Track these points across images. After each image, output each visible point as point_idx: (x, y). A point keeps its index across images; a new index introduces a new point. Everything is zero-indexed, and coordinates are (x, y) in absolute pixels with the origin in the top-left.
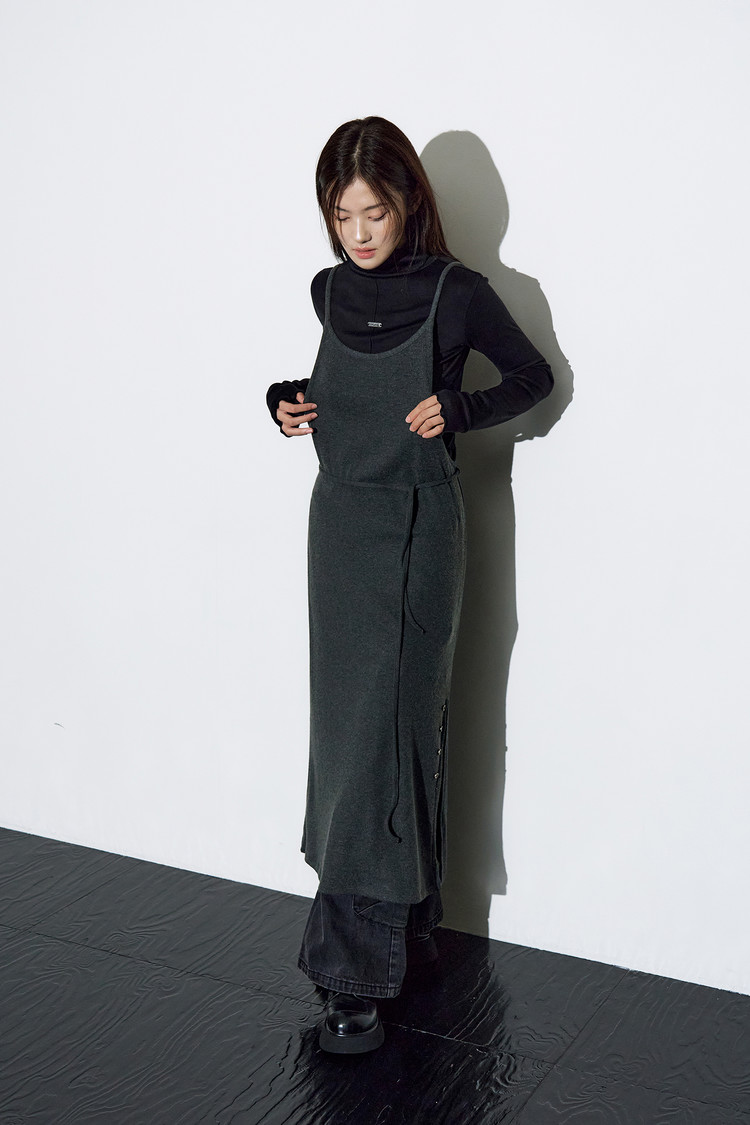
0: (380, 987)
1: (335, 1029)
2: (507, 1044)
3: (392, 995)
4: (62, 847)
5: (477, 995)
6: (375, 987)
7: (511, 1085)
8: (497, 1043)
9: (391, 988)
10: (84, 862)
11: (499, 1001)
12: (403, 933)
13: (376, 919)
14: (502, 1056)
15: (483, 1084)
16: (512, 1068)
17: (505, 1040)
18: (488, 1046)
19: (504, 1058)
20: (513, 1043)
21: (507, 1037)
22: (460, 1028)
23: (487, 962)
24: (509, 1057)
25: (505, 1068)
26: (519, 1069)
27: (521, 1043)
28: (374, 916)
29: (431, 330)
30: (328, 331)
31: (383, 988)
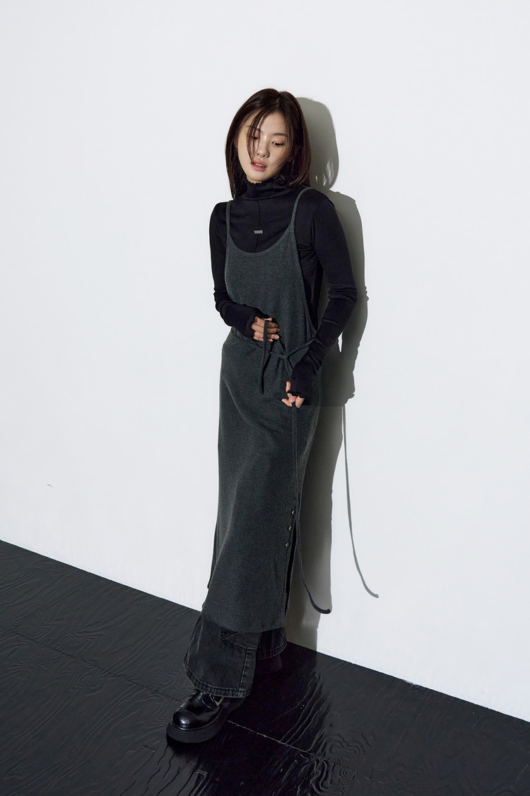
0: (233, 691)
2: (322, 750)
3: (241, 696)
5: (305, 703)
6: (229, 690)
7: (323, 791)
8: (315, 750)
9: (241, 692)
10: (62, 576)
11: (321, 709)
12: (254, 654)
13: (236, 644)
14: (318, 761)
15: (302, 790)
16: (325, 774)
17: (322, 746)
18: (309, 752)
19: (320, 764)
20: (327, 750)
21: (323, 744)
22: (291, 733)
23: (315, 673)
24: (323, 763)
25: (319, 774)
26: (330, 776)
27: (333, 749)
28: (235, 641)
29: (293, 231)
30: (230, 240)
31: (236, 691)
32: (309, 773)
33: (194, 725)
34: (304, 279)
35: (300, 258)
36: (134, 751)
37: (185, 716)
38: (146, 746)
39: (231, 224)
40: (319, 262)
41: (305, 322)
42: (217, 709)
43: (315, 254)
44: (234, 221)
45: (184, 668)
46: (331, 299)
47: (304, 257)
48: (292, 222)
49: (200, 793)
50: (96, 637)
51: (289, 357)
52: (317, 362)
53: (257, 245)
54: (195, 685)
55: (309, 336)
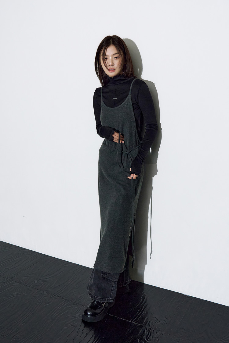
0: (107, 299)
1: (87, 314)
2: (149, 324)
3: (111, 302)
4: (26, 250)
6: (105, 299)
7: (149, 341)
8: (145, 324)
9: (111, 300)
10: (31, 256)
11: (147, 307)
12: (117, 283)
13: (109, 279)
14: (147, 329)
15: (140, 340)
16: (150, 334)
17: (148, 323)
18: (143, 325)
19: (148, 330)
20: (151, 324)
21: (149, 321)
22: (135, 318)
23: (144, 292)
24: (149, 329)
25: (147, 334)
26: (152, 334)
27: (153, 324)
28: (108, 277)
29: (130, 97)
30: (102, 103)
31: (109, 299)
32: (143, 333)
33: (93, 315)
34: (135, 118)
35: (134, 109)
36: (66, 327)
37: (90, 311)
38: (72, 325)
39: (103, 96)
40: (141, 112)
41: (136, 137)
42: (103, 307)
43: (139, 108)
44: (105, 95)
45: (88, 291)
46: (147, 130)
47: (135, 109)
48: (130, 93)
49: (97, 342)
50: (47, 281)
51: (129, 153)
52: (142, 159)
53: (115, 104)
54: (91, 297)
55: (137, 144)
